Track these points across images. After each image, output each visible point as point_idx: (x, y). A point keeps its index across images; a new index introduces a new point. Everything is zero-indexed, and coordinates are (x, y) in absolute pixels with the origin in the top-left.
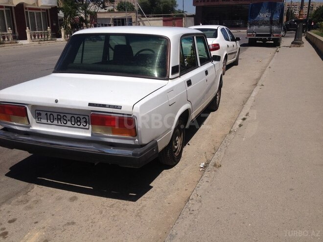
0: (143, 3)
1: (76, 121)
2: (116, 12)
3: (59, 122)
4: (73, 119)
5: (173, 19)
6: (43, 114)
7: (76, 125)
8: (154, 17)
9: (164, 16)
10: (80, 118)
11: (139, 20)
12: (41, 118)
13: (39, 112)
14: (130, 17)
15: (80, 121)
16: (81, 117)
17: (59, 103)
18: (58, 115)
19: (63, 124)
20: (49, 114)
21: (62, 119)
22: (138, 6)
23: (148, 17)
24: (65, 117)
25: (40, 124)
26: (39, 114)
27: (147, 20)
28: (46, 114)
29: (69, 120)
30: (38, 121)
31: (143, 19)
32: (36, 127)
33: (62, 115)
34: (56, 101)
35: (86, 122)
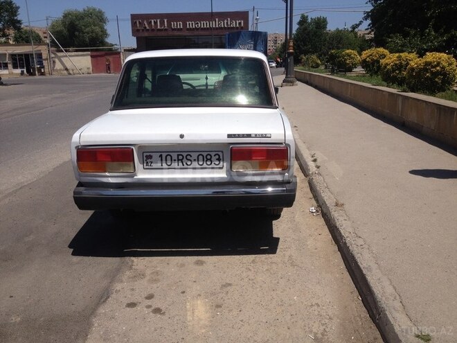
0: (57, 32)
1: (205, 159)
2: (13, 45)
3: (180, 164)
4: (201, 157)
5: (106, 54)
6: (156, 156)
7: (205, 165)
8: (77, 51)
9: (91, 50)
10: (210, 155)
11: (53, 56)
12: (152, 162)
13: (148, 154)
14: (39, 52)
15: (210, 160)
16: (213, 154)
17: (185, 138)
18: (178, 155)
19: (186, 166)
20: (164, 155)
21: (185, 160)
22: (50, 36)
23: (66, 51)
24: (189, 157)
25: (148, 170)
26: (150, 157)
27: (66, 56)
28: (161, 156)
29: (195, 160)
30: (147, 167)
31: (60, 54)
32: (143, 175)
33: (185, 154)
34: (182, 136)
35: (219, 160)
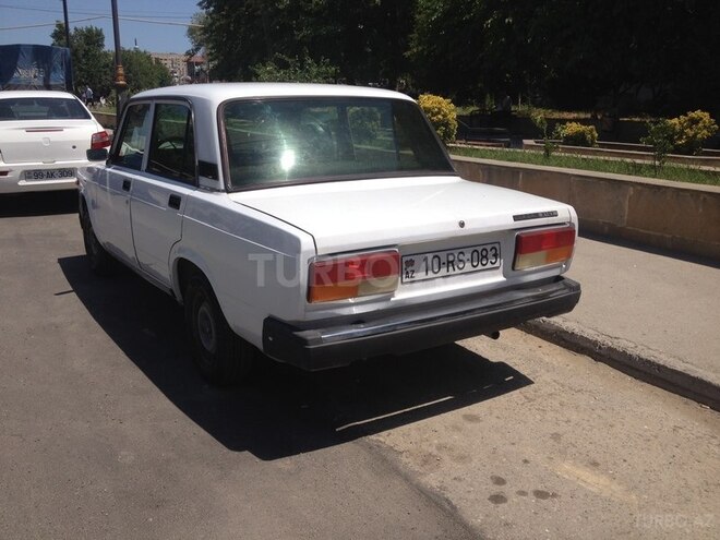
1: (480, 257)
3: (451, 268)
4: (475, 255)
6: (419, 260)
10: (486, 250)
12: (413, 271)
13: (409, 258)
15: (486, 257)
16: (489, 248)
17: (466, 227)
18: (448, 255)
19: (457, 271)
20: (430, 256)
21: (456, 261)
24: (461, 257)
25: (409, 285)
26: (410, 264)
28: (426, 259)
29: (468, 260)
30: (407, 280)
33: (456, 253)
35: (495, 256)
